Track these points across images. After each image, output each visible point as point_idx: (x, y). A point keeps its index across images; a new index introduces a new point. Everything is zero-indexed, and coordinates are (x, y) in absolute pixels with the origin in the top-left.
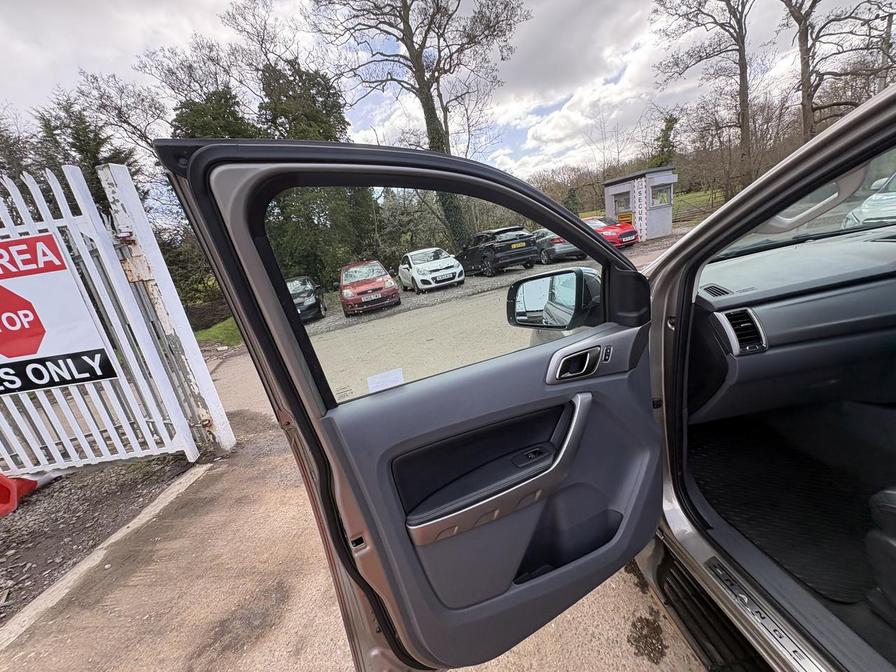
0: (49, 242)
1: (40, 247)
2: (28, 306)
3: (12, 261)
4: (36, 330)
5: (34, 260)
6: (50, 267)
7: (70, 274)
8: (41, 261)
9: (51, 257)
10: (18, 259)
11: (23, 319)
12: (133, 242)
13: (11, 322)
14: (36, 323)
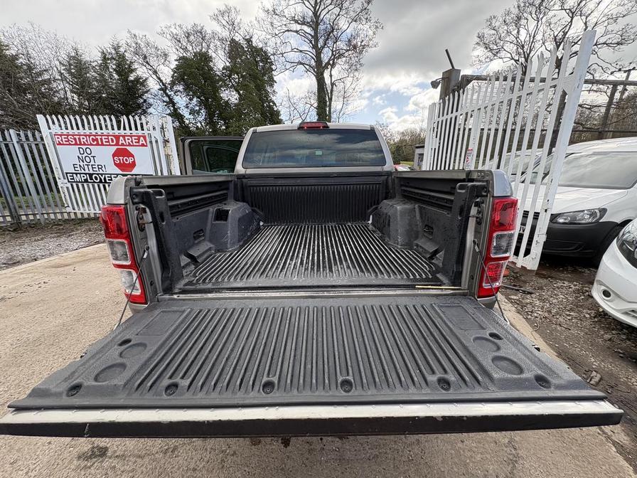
0: (145, 137)
1: (142, 138)
2: (133, 156)
3: (132, 141)
4: (133, 165)
5: (138, 142)
6: (143, 145)
7: (148, 149)
8: (141, 143)
9: (144, 142)
10: (134, 141)
11: (130, 160)
12: (168, 142)
13: (126, 160)
14: (134, 162)
